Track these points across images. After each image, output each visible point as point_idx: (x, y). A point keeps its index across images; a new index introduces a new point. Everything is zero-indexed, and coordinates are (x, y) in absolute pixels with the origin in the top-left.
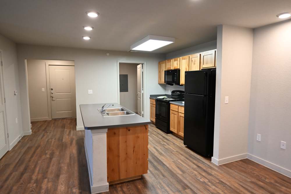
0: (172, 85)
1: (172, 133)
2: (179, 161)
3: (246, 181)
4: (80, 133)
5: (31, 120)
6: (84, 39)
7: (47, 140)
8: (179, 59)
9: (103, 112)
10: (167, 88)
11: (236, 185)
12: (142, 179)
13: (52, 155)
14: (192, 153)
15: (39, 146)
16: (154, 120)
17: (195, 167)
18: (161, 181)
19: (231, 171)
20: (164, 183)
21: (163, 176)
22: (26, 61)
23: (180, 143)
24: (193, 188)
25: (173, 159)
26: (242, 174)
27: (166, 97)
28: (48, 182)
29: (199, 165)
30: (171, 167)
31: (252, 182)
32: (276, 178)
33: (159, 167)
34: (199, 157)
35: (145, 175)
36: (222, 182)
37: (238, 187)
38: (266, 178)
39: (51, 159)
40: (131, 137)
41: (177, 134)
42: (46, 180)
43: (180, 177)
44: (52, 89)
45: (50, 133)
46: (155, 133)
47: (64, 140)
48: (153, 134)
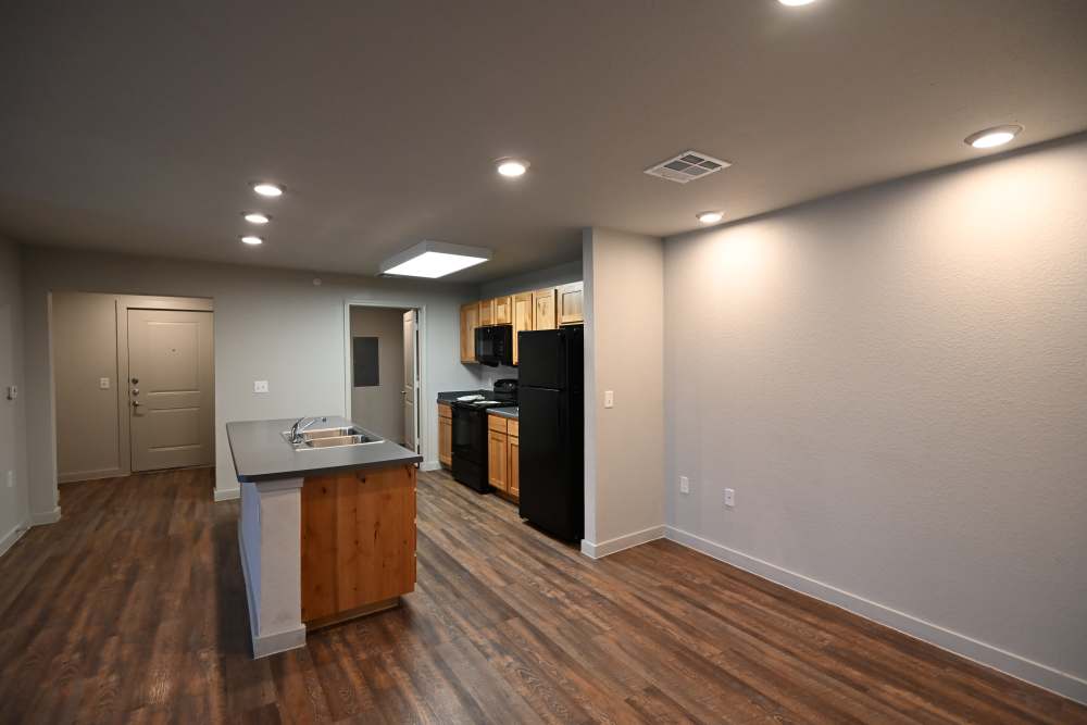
0: (495, 365)
1: (494, 491)
2: (504, 557)
3: (651, 587)
4: (227, 508)
5: (59, 478)
6: (243, 243)
7: (115, 532)
8: (509, 299)
9: (295, 438)
10: (484, 374)
11: (628, 598)
12: (401, 610)
13: (133, 574)
14: (539, 536)
15: (88, 552)
16: (449, 460)
17: (540, 566)
18: (449, 608)
19: (622, 568)
20: (456, 610)
21: (458, 595)
22: (50, 296)
23: (511, 514)
24: (526, 614)
25: (487, 554)
26: (644, 571)
27: (480, 397)
28: (121, 643)
29: (552, 563)
30: (481, 573)
31: (664, 588)
32: (716, 574)
33: (450, 577)
34: (552, 543)
35: (408, 597)
36: (598, 594)
37: (630, 601)
38: (694, 576)
39: (128, 584)
40: (368, 499)
41: (504, 493)
42: (114, 640)
43: (499, 593)
44: (135, 382)
45: (125, 513)
46: (449, 494)
47: (172, 531)
48: (444, 497)
